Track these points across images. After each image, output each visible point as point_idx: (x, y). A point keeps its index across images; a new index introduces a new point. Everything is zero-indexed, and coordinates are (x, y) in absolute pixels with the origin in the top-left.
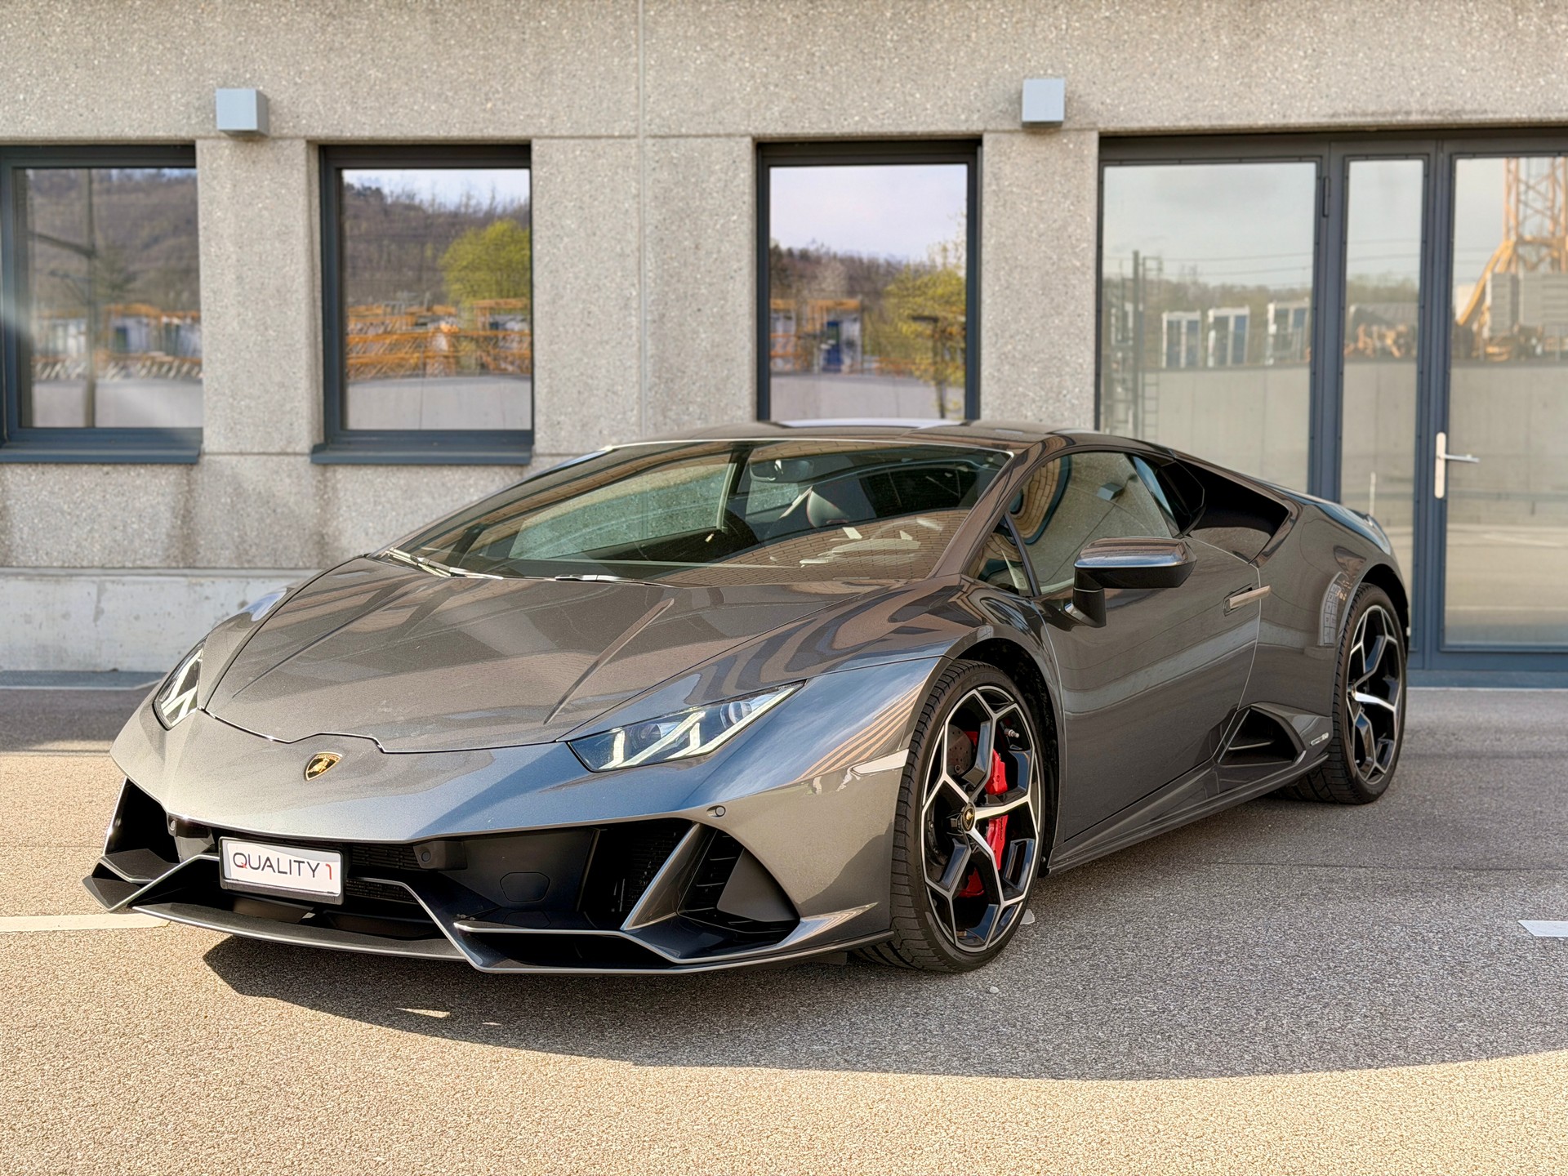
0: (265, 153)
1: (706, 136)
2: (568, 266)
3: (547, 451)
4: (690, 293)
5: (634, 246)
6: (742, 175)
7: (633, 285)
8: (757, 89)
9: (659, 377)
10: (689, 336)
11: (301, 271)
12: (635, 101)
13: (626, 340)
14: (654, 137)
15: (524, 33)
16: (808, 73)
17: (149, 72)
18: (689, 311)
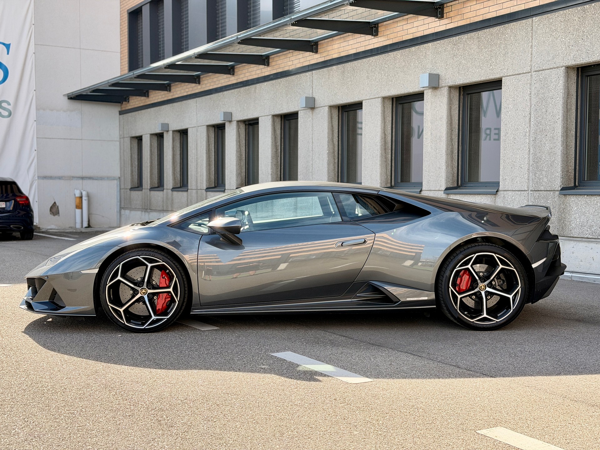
0: (438, 92)
1: (551, 69)
2: (509, 122)
3: (502, 189)
4: (544, 129)
5: (528, 113)
6: (561, 82)
7: (528, 127)
8: (566, 48)
9: (534, 161)
10: (543, 145)
11: (445, 130)
12: (530, 59)
13: (525, 148)
14: (536, 71)
15: (501, 40)
16: (582, 39)
17: (415, 71)
18: (543, 136)
